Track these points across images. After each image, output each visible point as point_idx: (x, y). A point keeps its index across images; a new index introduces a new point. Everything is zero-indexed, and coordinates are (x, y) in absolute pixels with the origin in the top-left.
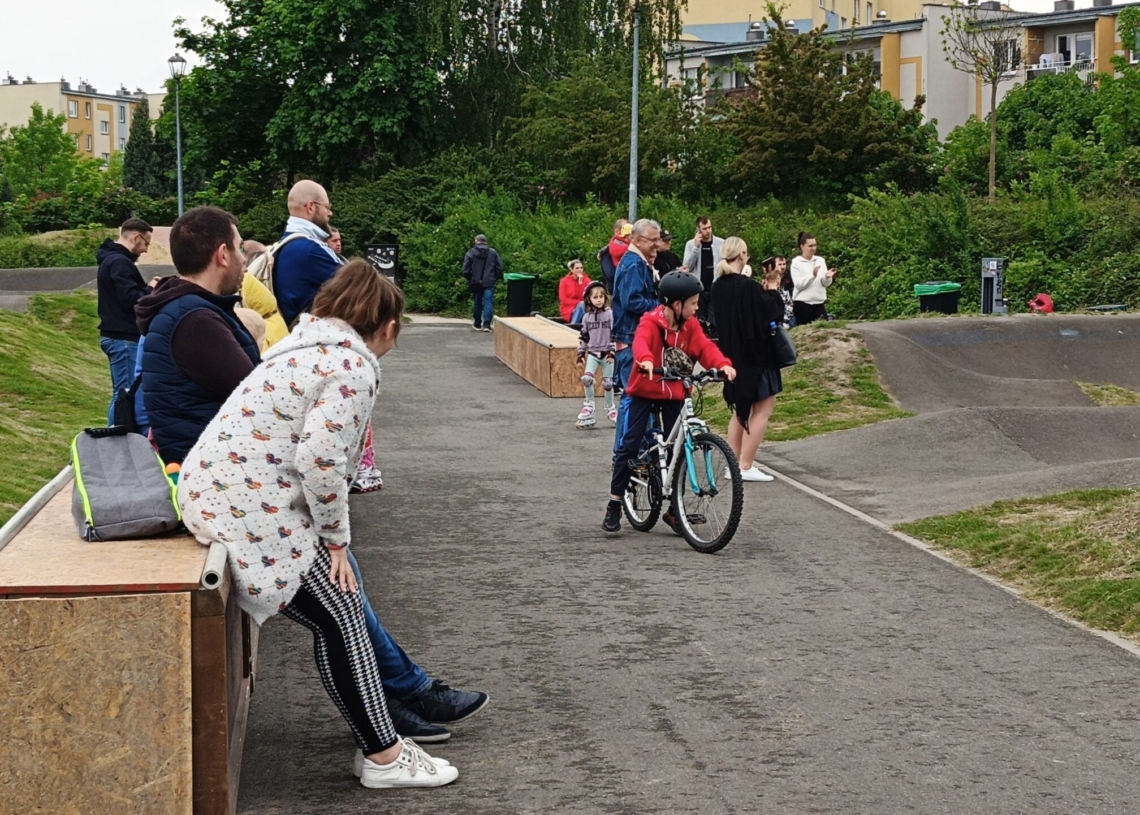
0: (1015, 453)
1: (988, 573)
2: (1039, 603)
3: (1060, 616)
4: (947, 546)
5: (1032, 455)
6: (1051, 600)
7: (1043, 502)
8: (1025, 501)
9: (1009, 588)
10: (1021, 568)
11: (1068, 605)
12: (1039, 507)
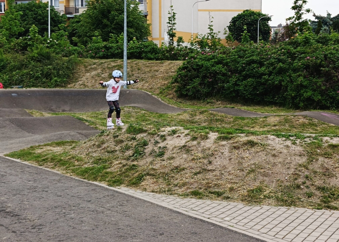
0: (22, 131)
1: (45, 167)
2: (68, 175)
3: (77, 178)
4: (25, 160)
5: (27, 132)
6: (72, 174)
7: (45, 145)
8: (39, 146)
9: (55, 171)
10: (56, 165)
11: (78, 175)
12: (45, 147)
